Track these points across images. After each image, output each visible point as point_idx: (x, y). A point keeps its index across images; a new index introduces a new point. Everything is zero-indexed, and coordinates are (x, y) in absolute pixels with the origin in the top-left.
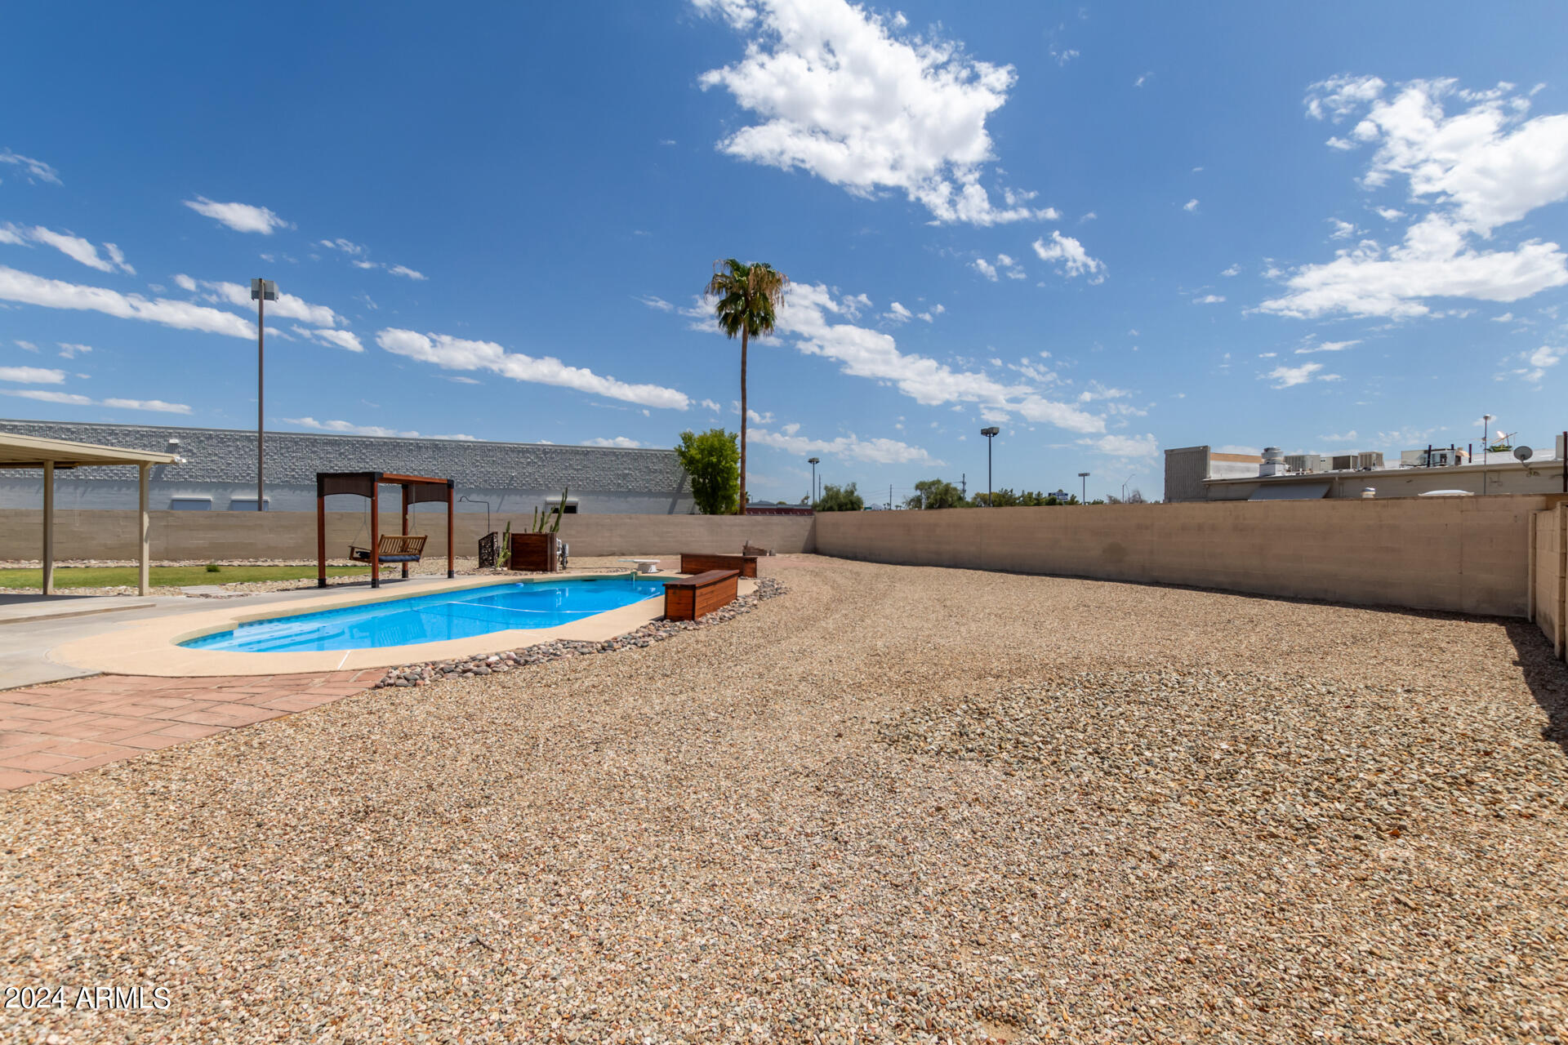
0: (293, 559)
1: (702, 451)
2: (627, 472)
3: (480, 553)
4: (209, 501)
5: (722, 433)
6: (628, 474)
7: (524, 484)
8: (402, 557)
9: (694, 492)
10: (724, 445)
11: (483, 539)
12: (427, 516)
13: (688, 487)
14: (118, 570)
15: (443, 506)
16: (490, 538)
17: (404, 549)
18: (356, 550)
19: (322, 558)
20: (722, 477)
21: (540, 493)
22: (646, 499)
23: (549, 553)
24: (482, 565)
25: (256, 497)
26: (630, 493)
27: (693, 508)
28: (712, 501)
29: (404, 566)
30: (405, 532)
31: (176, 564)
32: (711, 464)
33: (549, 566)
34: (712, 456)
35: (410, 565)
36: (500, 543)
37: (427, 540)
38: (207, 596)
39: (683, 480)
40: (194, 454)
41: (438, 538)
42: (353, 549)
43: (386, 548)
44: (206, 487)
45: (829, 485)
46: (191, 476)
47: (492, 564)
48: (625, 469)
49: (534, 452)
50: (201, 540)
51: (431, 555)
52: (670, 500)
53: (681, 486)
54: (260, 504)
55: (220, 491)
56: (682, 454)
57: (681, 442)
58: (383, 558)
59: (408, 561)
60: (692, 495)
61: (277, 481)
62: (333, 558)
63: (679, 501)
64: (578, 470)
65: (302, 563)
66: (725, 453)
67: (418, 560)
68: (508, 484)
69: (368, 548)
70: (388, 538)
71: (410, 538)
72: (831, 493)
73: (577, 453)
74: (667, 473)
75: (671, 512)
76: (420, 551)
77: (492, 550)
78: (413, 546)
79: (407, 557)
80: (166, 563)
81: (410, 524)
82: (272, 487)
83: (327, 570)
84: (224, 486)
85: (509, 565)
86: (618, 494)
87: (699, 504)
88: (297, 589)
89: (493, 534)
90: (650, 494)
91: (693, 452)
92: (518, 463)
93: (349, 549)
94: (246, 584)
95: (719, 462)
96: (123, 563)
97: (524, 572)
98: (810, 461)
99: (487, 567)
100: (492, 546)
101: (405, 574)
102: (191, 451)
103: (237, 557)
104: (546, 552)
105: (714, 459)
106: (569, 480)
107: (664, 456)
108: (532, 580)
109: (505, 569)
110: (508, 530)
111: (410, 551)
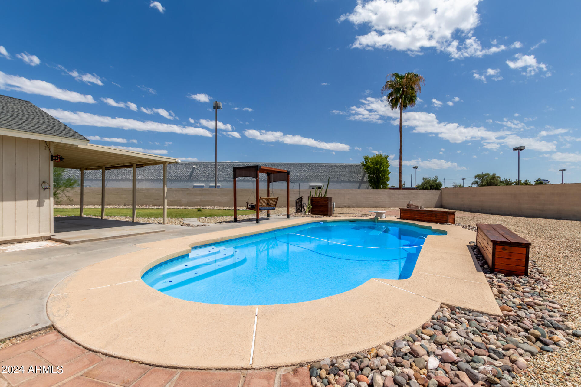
0: (226, 206)
1: (372, 163)
2: (341, 173)
3: (296, 206)
4: (203, 186)
5: (381, 155)
6: (341, 174)
7: (302, 179)
8: (268, 208)
9: (369, 181)
10: (383, 160)
11: (297, 199)
12: (278, 188)
13: (366, 178)
14: (173, 210)
15: (285, 183)
16: (300, 199)
17: (268, 204)
18: (249, 204)
19: (235, 206)
20: (382, 174)
21: (308, 182)
22: (349, 184)
23: (329, 206)
24: (297, 211)
25: (214, 185)
26: (342, 181)
27: (368, 187)
28: (377, 184)
29: (268, 212)
30: (268, 196)
31: (190, 208)
32: (377, 169)
33: (329, 213)
34: (378, 165)
35: (271, 212)
36: (305, 201)
37: (279, 200)
38: (189, 225)
39: (364, 176)
40: (199, 170)
41: (283, 200)
42: (248, 203)
43: (263, 203)
44: (203, 181)
45: (425, 177)
46: (199, 178)
47: (301, 211)
48: (340, 172)
49: (306, 166)
50: (198, 199)
51: (280, 207)
52: (358, 184)
53: (363, 178)
54: (216, 187)
55: (207, 182)
56: (364, 165)
57: (363, 160)
58: (261, 208)
59: (271, 210)
60: (368, 182)
61: (223, 179)
62: (239, 206)
63: (362, 184)
64: (321, 173)
65: (229, 208)
66: (383, 164)
67: (274, 209)
68: (296, 179)
69: (254, 203)
70: (263, 198)
71: (271, 199)
72: (426, 181)
73: (321, 166)
74: (357, 173)
75: (359, 188)
76: (275, 205)
77: (301, 205)
78: (272, 202)
79: (270, 208)
80: (187, 207)
81: (270, 192)
82: (221, 181)
83: (237, 211)
84: (208, 181)
85: (311, 212)
86: (337, 182)
87: (371, 186)
88: (226, 222)
89: (301, 197)
90: (350, 182)
91: (369, 164)
92: (300, 171)
93: (246, 204)
94: (208, 218)
95: (380, 168)
96: (175, 207)
97: (322, 216)
98: (414, 168)
99: (299, 212)
100: (301, 203)
101: (268, 215)
102: (198, 169)
103: (209, 205)
104: (328, 206)
105: (378, 167)
106: (318, 177)
107: (356, 166)
108: (327, 220)
109: (310, 214)
110: (310, 195)
111: (271, 205)
